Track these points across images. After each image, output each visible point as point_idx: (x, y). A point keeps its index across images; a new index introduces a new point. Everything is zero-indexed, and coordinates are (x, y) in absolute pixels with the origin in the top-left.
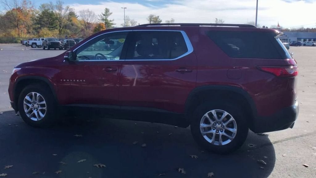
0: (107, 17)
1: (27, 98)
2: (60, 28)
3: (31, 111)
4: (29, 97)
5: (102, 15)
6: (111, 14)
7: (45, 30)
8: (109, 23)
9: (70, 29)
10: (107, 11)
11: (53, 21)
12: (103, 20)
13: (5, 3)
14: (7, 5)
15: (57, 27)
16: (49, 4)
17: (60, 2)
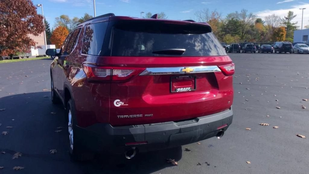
0: (289, 20)
2: (243, 34)
5: (285, 19)
6: (295, 16)
7: (228, 36)
8: (291, 26)
9: (251, 34)
10: (290, 14)
11: (237, 28)
12: (285, 23)
13: (200, 16)
14: (201, 17)
15: (240, 33)
16: (235, 13)
17: (244, 10)
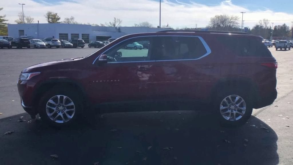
1: (51, 101)
3: (56, 114)
4: (52, 101)
6: (2, 9)
